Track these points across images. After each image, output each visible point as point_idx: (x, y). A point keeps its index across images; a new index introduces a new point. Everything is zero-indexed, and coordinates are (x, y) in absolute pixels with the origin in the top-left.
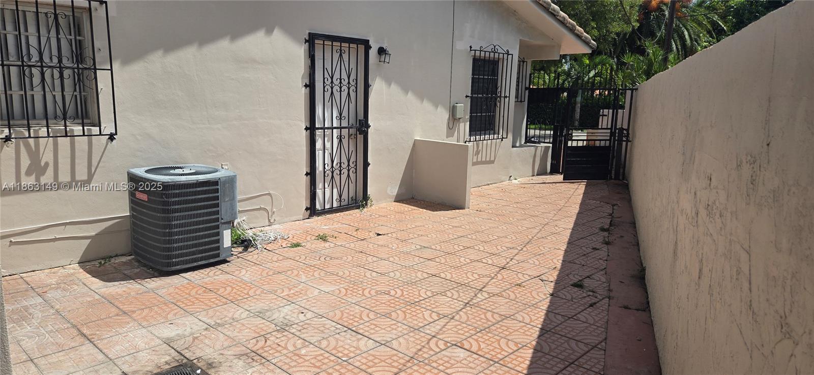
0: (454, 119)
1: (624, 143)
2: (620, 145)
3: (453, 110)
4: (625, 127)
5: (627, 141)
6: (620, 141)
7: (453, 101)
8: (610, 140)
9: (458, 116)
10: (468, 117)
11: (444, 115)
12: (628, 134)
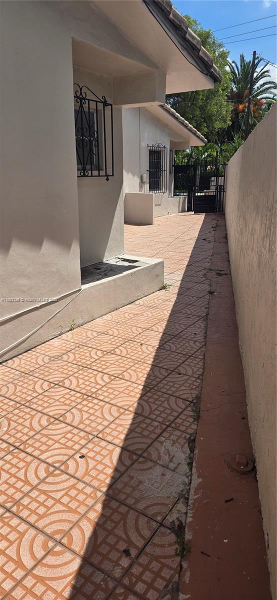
0: (142, 182)
1: (222, 193)
2: (220, 194)
3: (141, 178)
4: (222, 185)
5: (224, 192)
6: (220, 192)
7: (142, 173)
8: (215, 192)
9: (144, 181)
10: (148, 181)
11: (138, 181)
12: (224, 188)
